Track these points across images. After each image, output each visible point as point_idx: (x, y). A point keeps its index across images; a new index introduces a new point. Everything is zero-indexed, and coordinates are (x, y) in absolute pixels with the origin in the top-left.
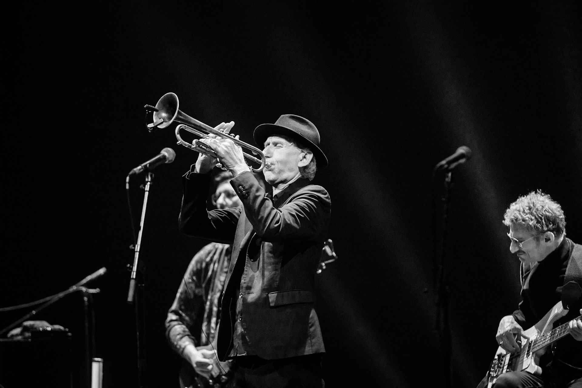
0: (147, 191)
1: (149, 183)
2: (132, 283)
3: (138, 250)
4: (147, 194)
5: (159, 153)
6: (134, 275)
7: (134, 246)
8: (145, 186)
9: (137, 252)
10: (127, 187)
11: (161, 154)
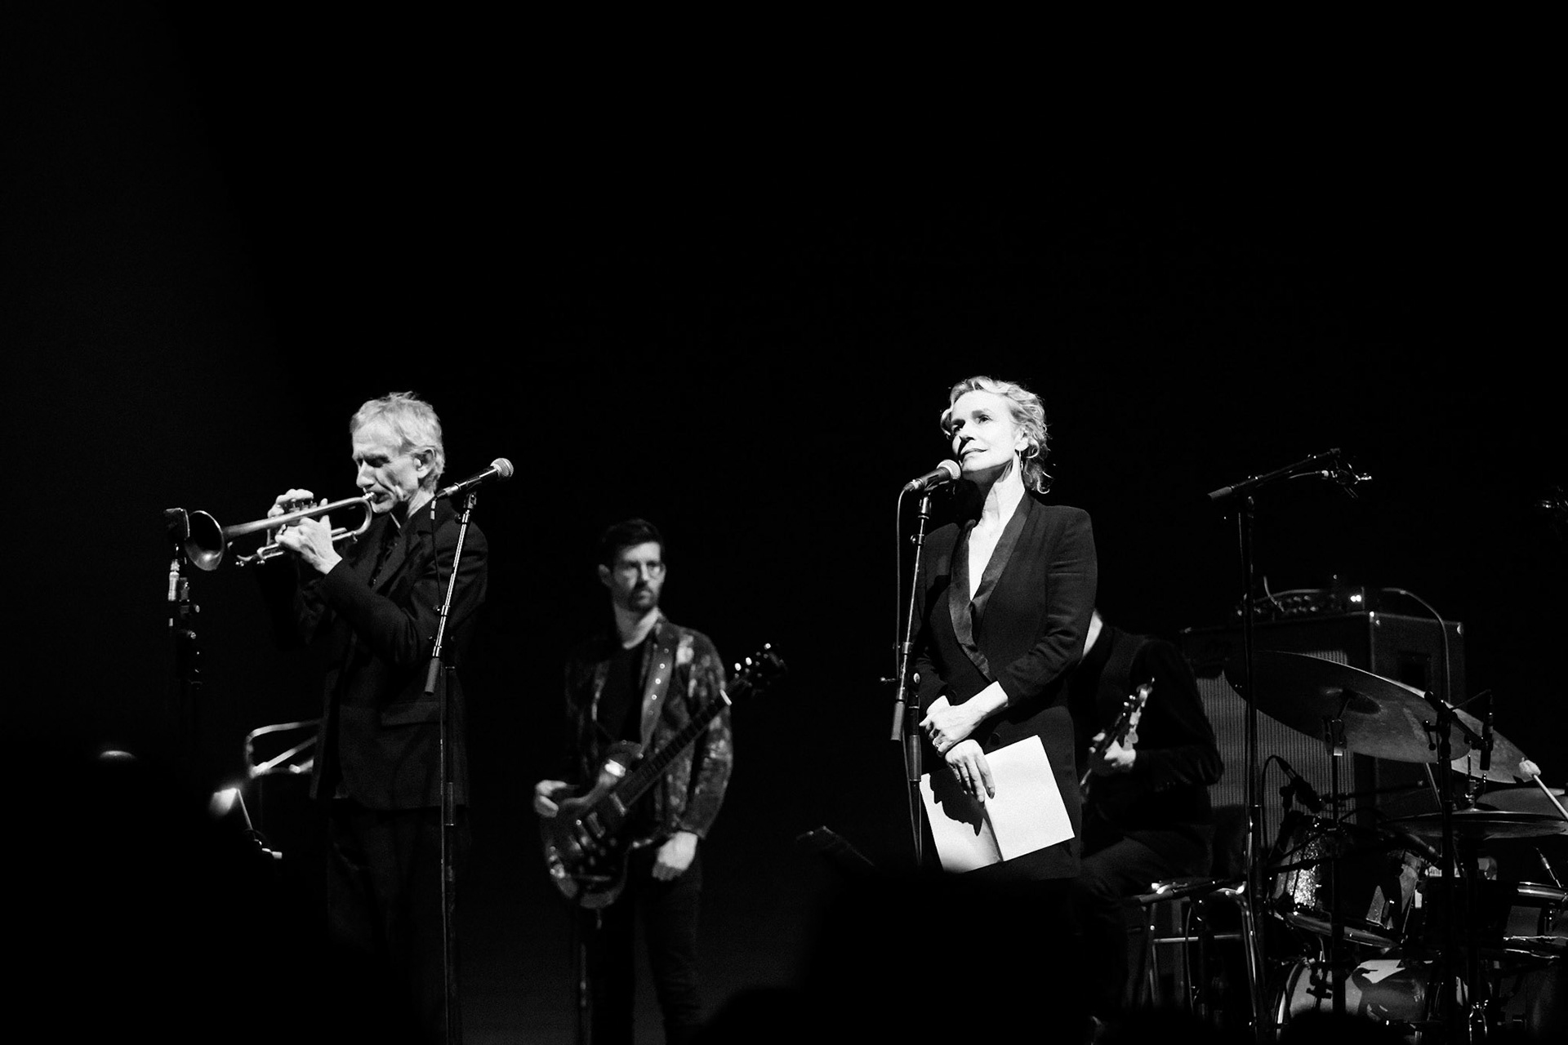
0: (464, 523)
1: (468, 511)
2: (434, 665)
3: (446, 614)
4: (464, 527)
5: (487, 465)
6: (437, 652)
7: (441, 608)
8: (462, 516)
9: (444, 616)
10: (433, 517)
11: (492, 468)
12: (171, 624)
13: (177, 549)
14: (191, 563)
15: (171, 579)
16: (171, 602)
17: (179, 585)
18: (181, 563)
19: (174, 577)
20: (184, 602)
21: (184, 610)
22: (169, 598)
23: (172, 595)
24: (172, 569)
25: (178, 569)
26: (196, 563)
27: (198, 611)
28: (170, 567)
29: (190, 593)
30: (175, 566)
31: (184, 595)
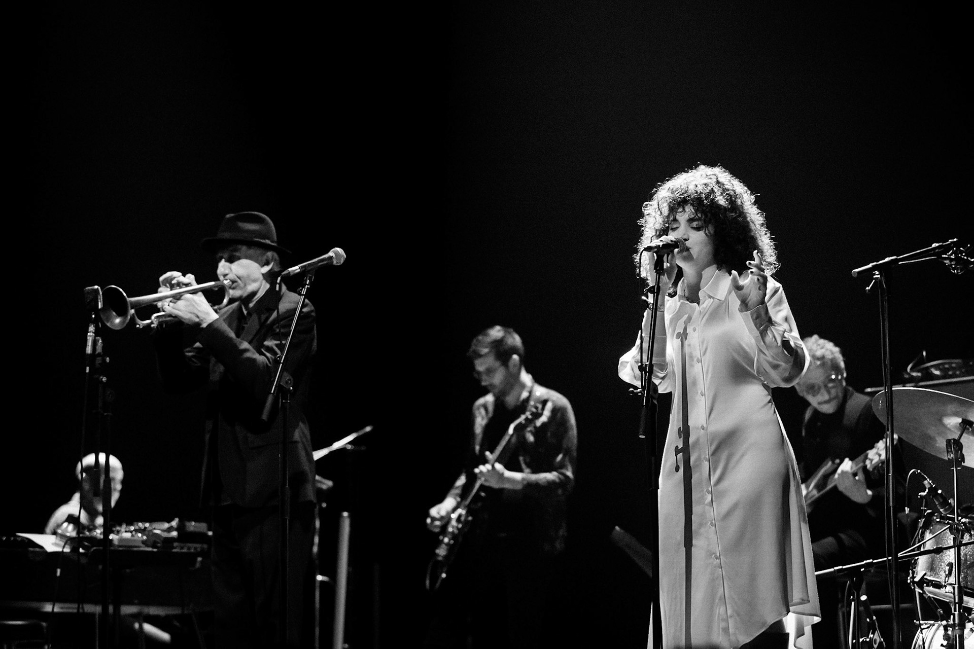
0: (303, 295)
6: (273, 390)
11: (328, 254)
12: (87, 371)
13: (93, 316)
14: (104, 325)
15: (88, 338)
16: (88, 355)
17: (95, 343)
18: (97, 327)
19: (90, 336)
20: (99, 355)
21: (99, 360)
22: (87, 352)
23: (89, 350)
24: (90, 330)
25: (94, 331)
26: (108, 324)
27: (108, 361)
28: (88, 329)
29: (103, 348)
30: (92, 328)
31: (99, 349)
